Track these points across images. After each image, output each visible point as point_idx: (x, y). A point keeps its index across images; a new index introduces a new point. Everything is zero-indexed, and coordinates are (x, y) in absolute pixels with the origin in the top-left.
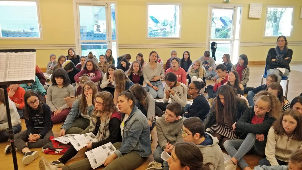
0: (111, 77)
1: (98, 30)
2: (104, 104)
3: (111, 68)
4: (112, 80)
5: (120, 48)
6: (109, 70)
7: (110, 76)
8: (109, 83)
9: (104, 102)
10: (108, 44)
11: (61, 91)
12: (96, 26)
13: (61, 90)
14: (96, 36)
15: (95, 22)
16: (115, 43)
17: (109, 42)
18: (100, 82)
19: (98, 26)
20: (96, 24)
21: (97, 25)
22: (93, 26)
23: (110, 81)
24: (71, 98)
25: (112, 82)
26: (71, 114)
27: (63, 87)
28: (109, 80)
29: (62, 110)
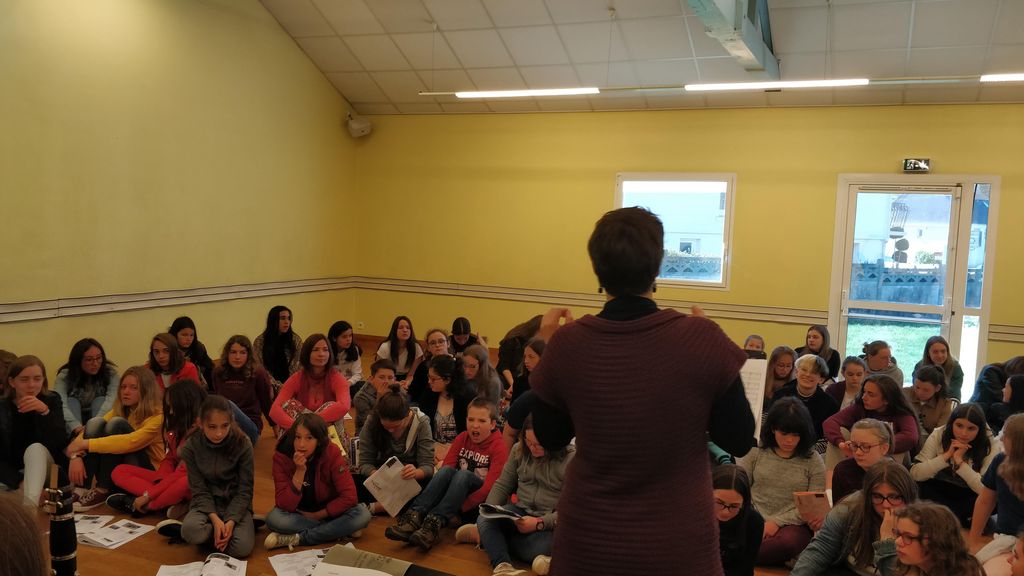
0: (956, 449)
1: (900, 256)
2: (925, 542)
3: (971, 420)
4: (958, 459)
5: (992, 337)
6: (960, 425)
7: (955, 443)
8: (948, 465)
9: (921, 531)
10: (948, 322)
11: (786, 470)
12: (892, 243)
13: (784, 463)
14: (893, 280)
15: (892, 230)
16: (975, 319)
17: (953, 313)
18: (913, 456)
19: (902, 245)
20: (892, 237)
21: (898, 240)
22: (885, 242)
23: (949, 461)
24: (817, 496)
25: (957, 467)
26: (813, 549)
27: (791, 458)
28: (947, 455)
29: (780, 528)
